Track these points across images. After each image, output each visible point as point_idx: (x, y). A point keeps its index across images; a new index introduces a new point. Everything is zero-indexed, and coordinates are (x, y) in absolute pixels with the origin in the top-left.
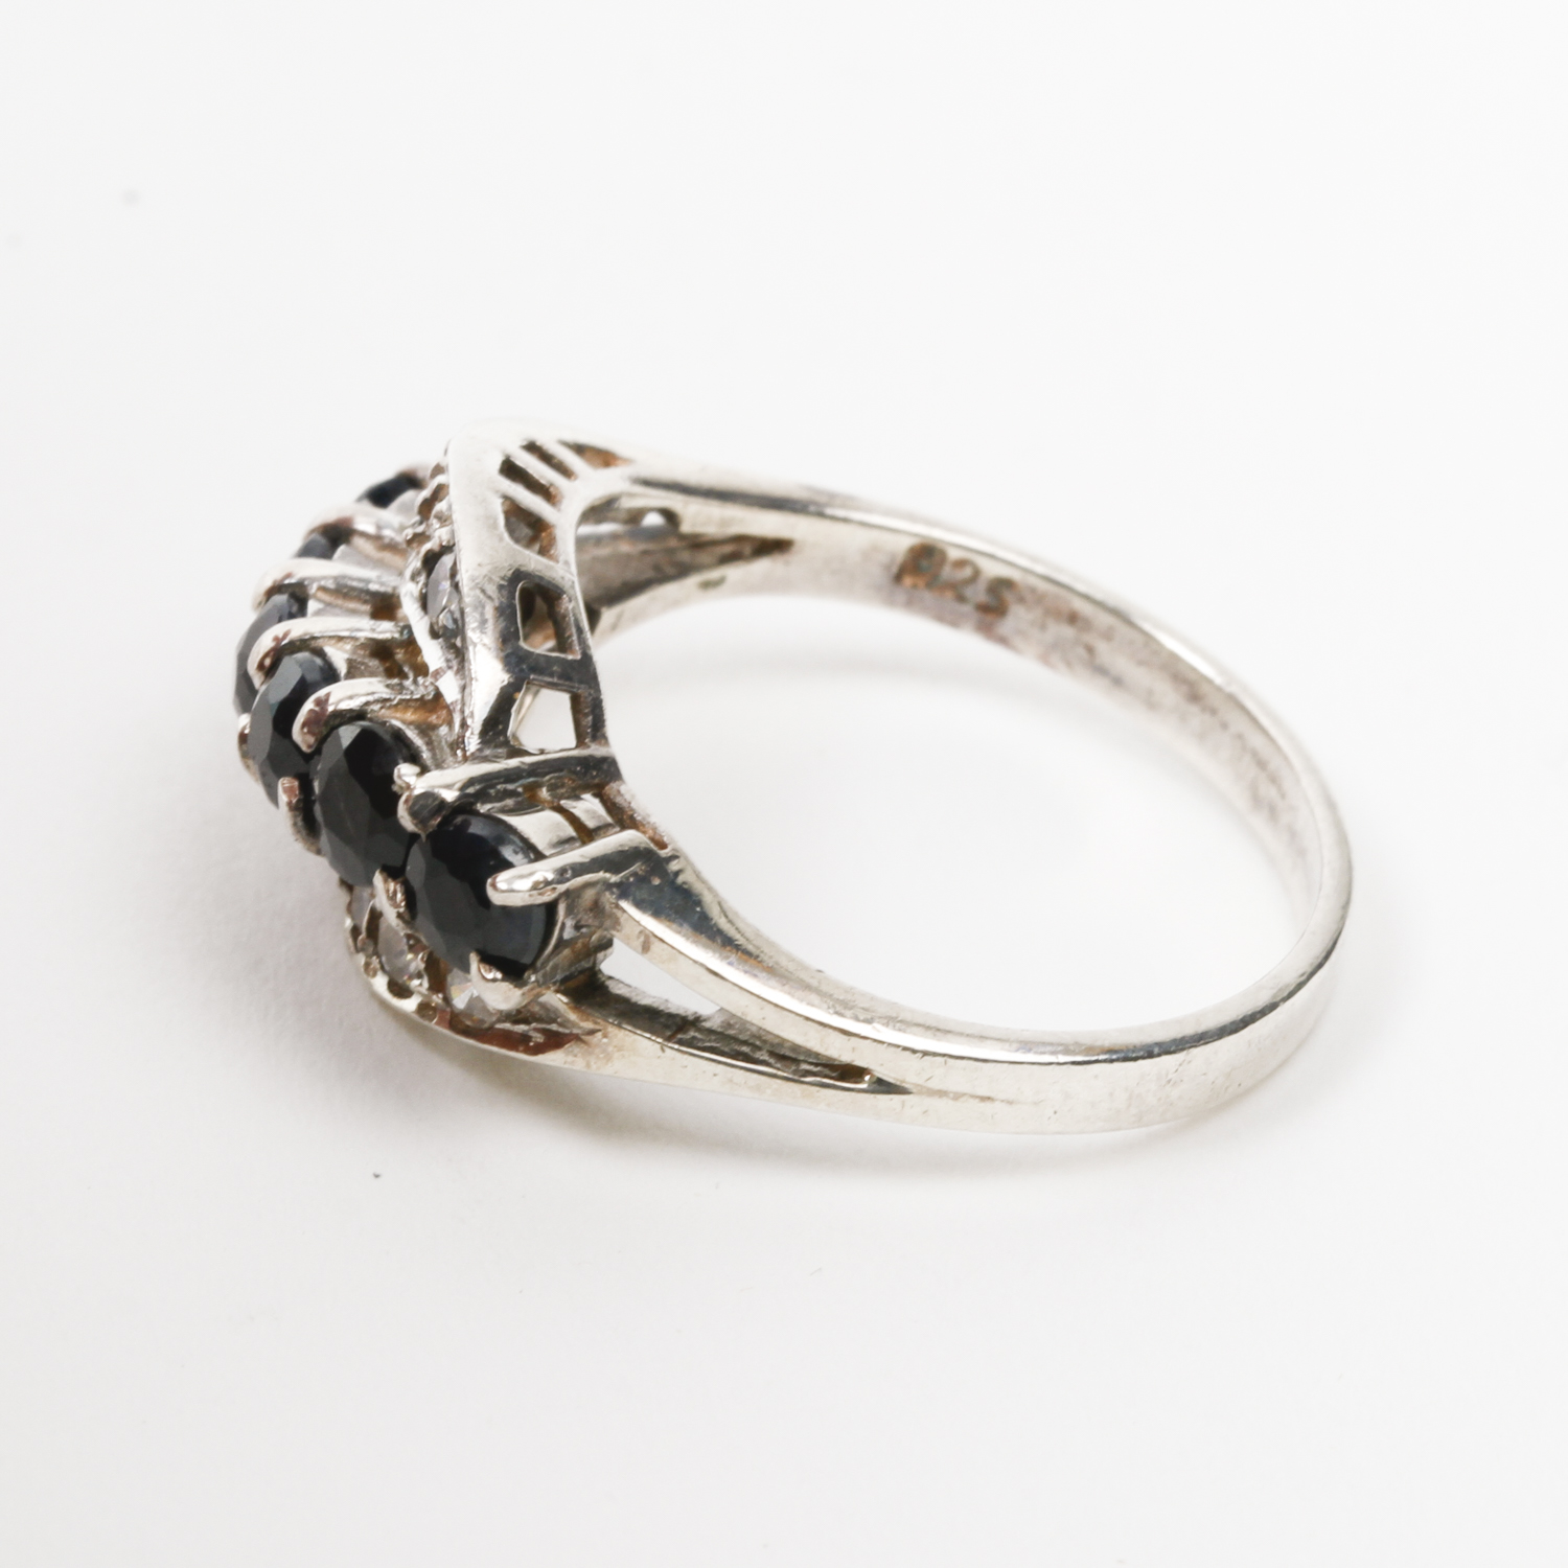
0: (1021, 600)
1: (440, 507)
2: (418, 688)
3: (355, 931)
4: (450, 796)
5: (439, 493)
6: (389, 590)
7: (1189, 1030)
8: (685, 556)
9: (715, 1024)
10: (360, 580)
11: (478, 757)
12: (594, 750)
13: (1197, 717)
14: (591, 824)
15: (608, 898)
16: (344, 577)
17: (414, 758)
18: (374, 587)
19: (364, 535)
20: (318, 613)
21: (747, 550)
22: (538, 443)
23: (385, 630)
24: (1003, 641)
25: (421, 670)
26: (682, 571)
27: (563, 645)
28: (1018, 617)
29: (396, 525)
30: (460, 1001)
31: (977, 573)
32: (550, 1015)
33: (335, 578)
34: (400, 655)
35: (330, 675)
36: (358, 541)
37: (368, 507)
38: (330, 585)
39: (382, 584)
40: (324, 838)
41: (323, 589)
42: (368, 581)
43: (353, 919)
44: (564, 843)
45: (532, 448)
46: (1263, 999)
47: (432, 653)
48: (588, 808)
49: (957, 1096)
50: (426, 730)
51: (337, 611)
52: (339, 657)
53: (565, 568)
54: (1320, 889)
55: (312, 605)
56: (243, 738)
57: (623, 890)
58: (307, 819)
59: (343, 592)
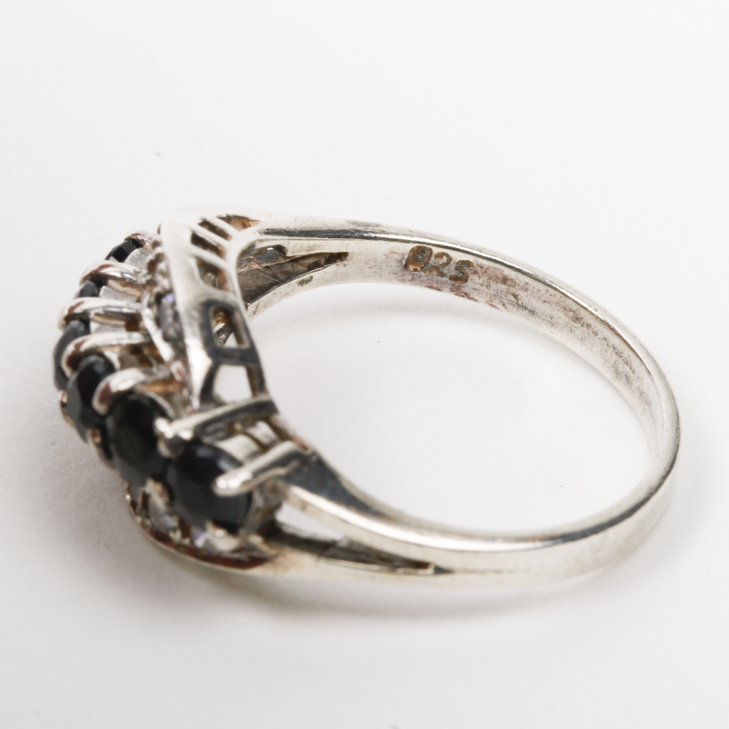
0: (475, 272)
1: (161, 266)
2: (161, 373)
3: (133, 504)
4: (187, 435)
5: (159, 258)
6: (134, 311)
7: (605, 519)
8: (289, 267)
9: (344, 544)
10: (117, 307)
11: (200, 411)
12: (262, 398)
13: (579, 330)
14: (265, 440)
15: (281, 484)
16: (108, 306)
17: (164, 414)
18: (125, 310)
19: (114, 278)
20: (98, 331)
21: (323, 261)
22: (208, 220)
23: (136, 338)
24: (466, 295)
25: (160, 360)
26: (289, 277)
27: (239, 340)
28: (474, 281)
29: (132, 271)
30: (200, 543)
31: (450, 259)
32: (252, 548)
33: (104, 307)
34: (146, 351)
35: (110, 369)
36: (111, 282)
37: (113, 261)
38: (101, 311)
39: (129, 308)
40: (116, 459)
41: (97, 314)
42: (121, 307)
43: (132, 496)
44: (254, 455)
45: (205, 224)
46: (642, 495)
47: (165, 351)
48: (262, 430)
49: (482, 572)
50: (168, 396)
51: (107, 327)
52: (113, 356)
53: (234, 295)
54: (663, 426)
55: (93, 326)
56: (63, 405)
57: (289, 479)
58: (106, 450)
59: (109, 315)
